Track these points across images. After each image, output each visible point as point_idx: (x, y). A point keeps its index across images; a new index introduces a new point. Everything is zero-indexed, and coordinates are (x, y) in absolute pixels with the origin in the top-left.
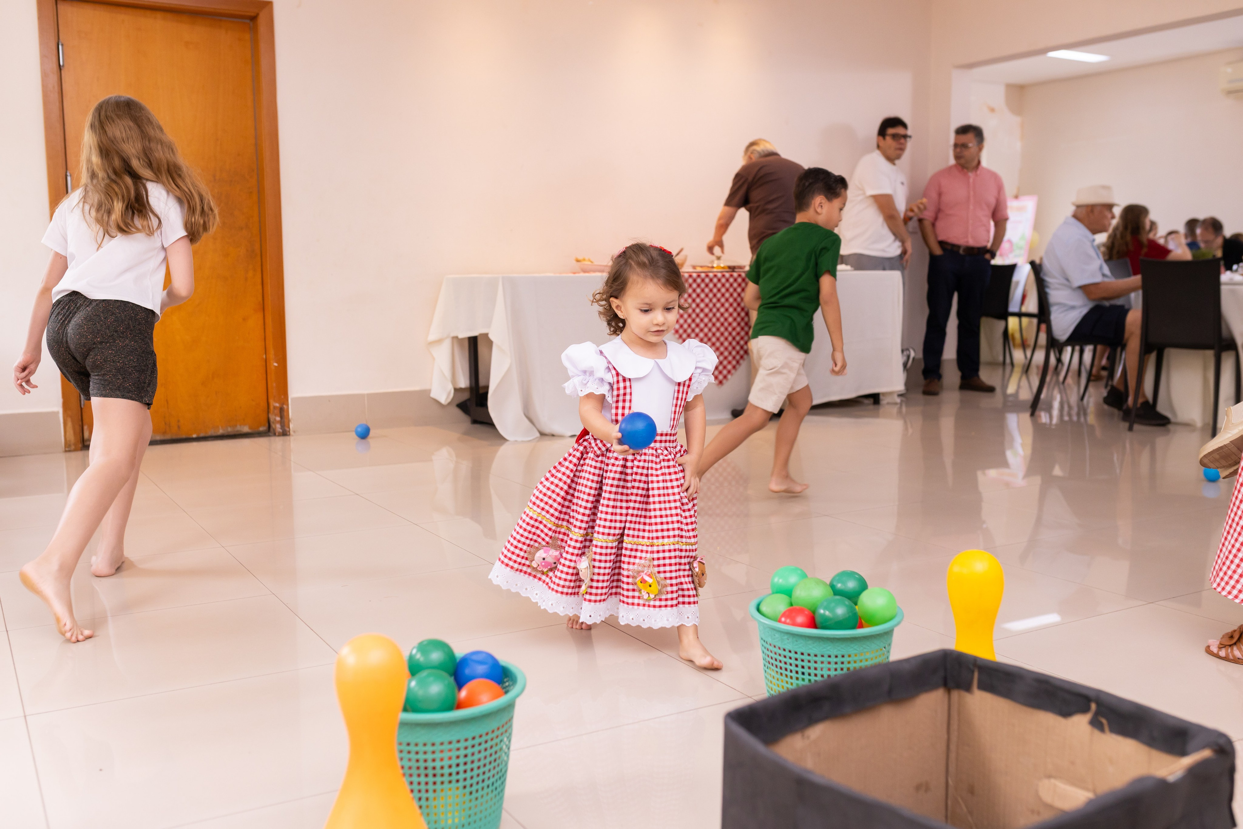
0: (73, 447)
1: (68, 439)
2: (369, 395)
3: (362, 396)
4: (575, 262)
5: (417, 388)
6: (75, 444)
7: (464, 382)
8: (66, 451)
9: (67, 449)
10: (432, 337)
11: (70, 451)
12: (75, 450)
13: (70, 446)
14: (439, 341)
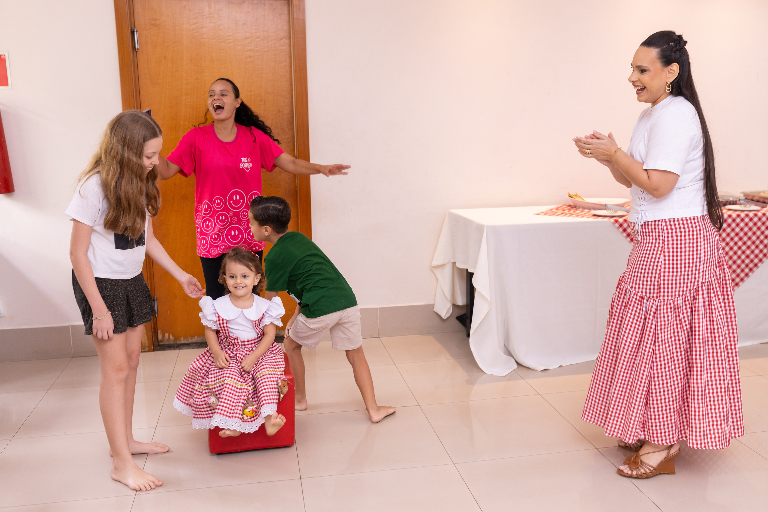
0: (147, 349)
1: (143, 343)
2: (381, 309)
3: (376, 309)
4: (567, 196)
5: (423, 303)
6: (149, 347)
7: (461, 301)
8: (142, 352)
9: (143, 350)
10: (435, 263)
11: (145, 352)
12: (149, 351)
13: (145, 348)
14: (442, 266)
